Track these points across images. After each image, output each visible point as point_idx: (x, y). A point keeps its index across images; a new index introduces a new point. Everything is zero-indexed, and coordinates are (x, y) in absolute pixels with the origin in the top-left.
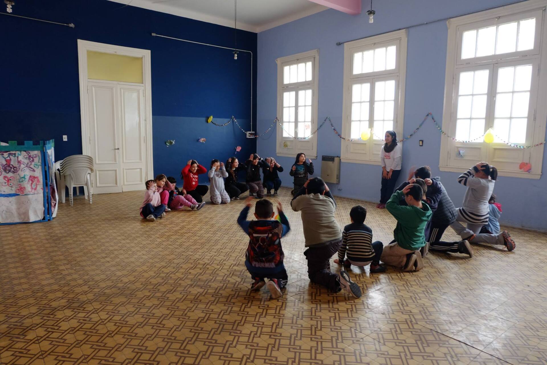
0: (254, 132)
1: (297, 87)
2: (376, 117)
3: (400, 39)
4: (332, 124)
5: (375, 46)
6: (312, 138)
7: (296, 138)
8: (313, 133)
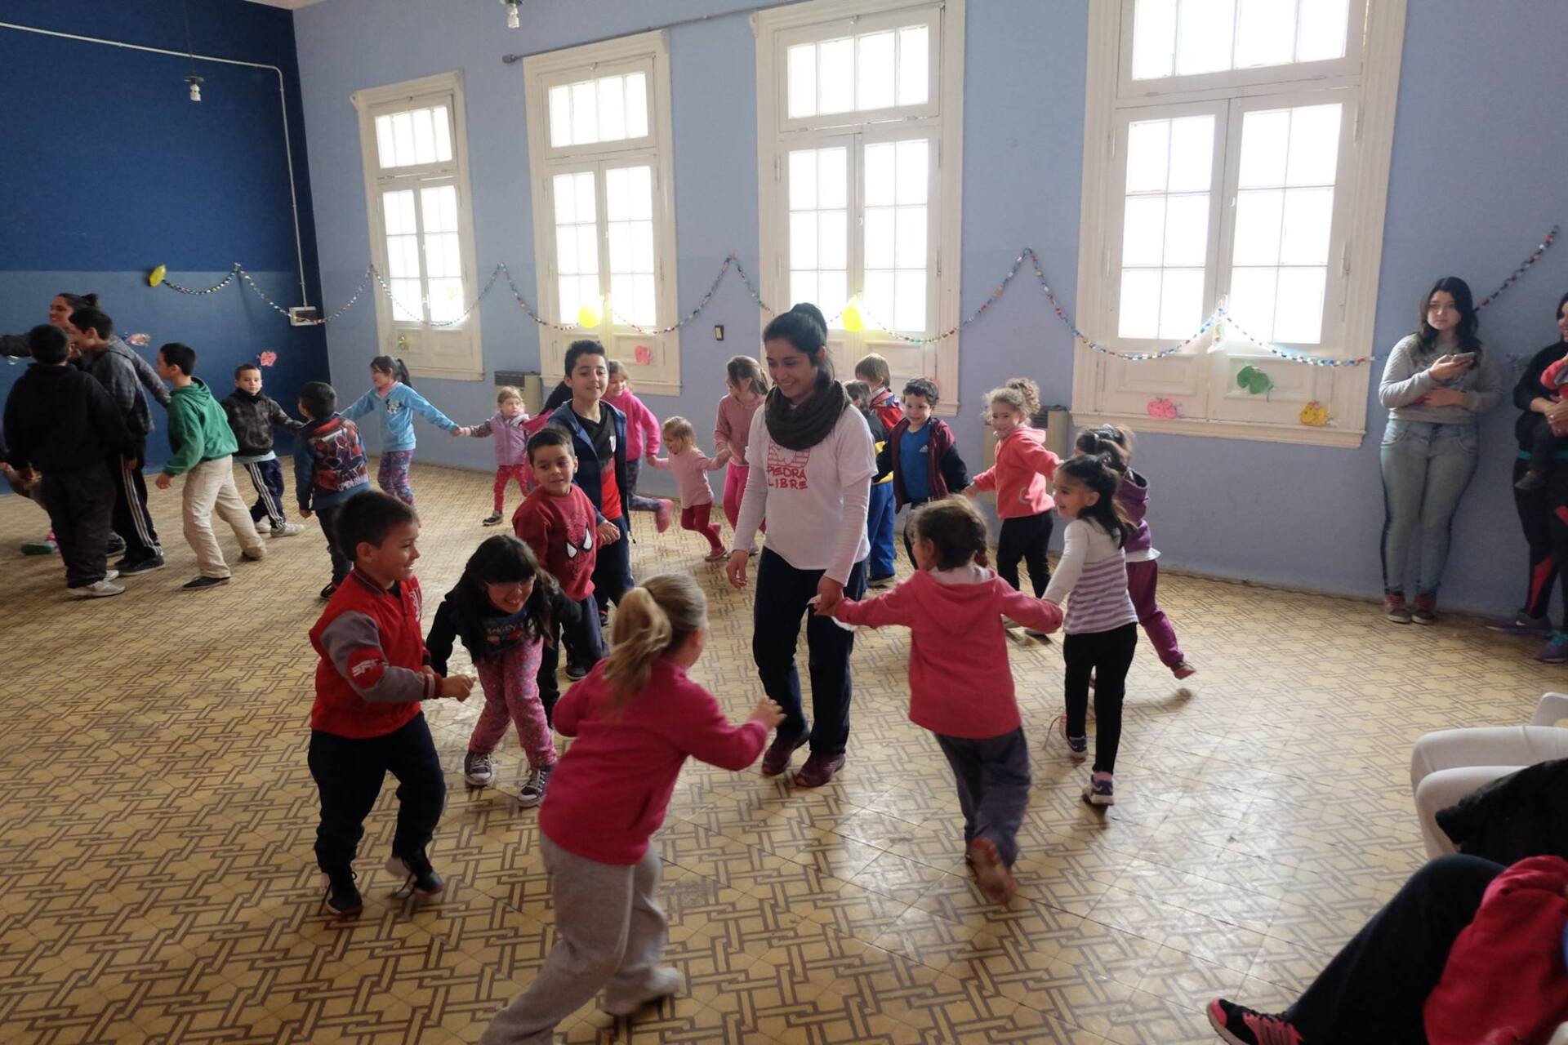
0: (313, 308)
1: (415, 178)
2: (615, 265)
3: (652, 56)
4: (512, 285)
5: (598, 69)
6: (467, 326)
7: (427, 323)
8: (470, 308)
